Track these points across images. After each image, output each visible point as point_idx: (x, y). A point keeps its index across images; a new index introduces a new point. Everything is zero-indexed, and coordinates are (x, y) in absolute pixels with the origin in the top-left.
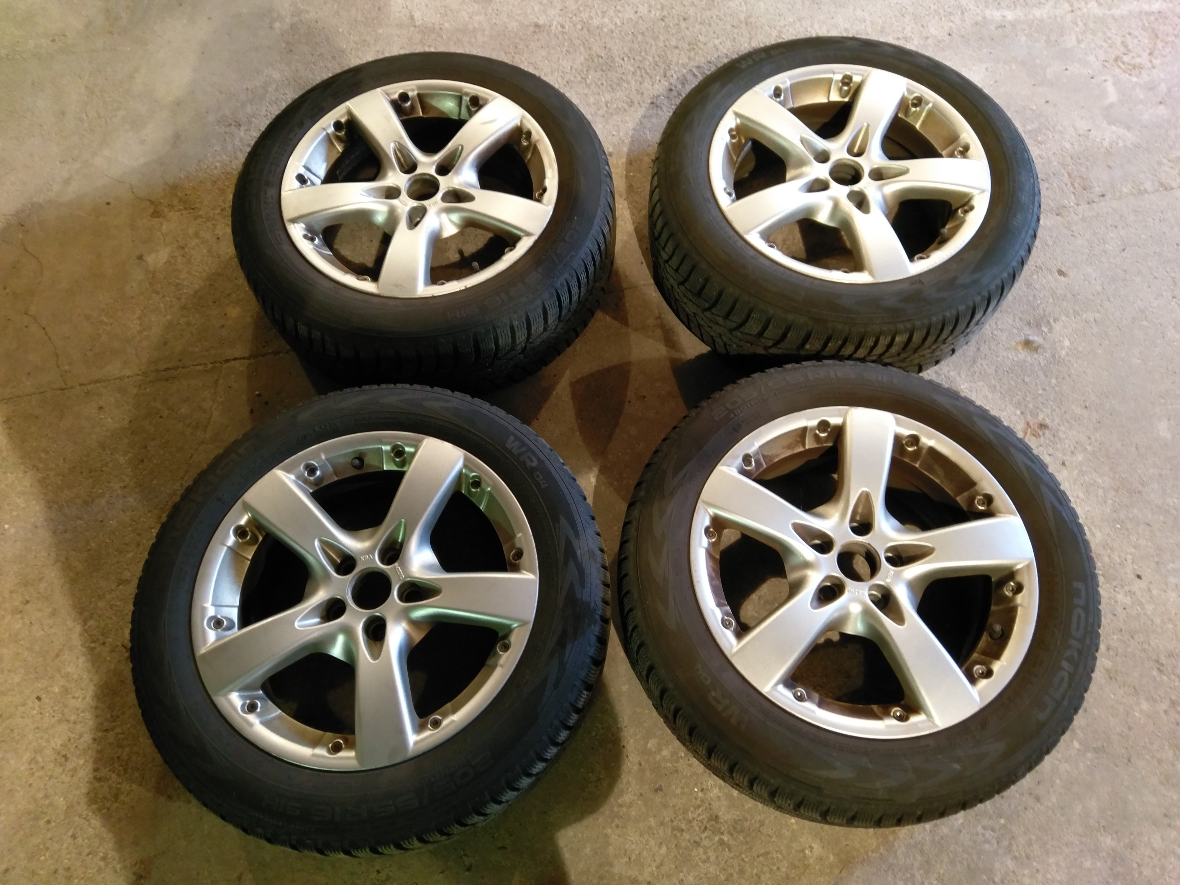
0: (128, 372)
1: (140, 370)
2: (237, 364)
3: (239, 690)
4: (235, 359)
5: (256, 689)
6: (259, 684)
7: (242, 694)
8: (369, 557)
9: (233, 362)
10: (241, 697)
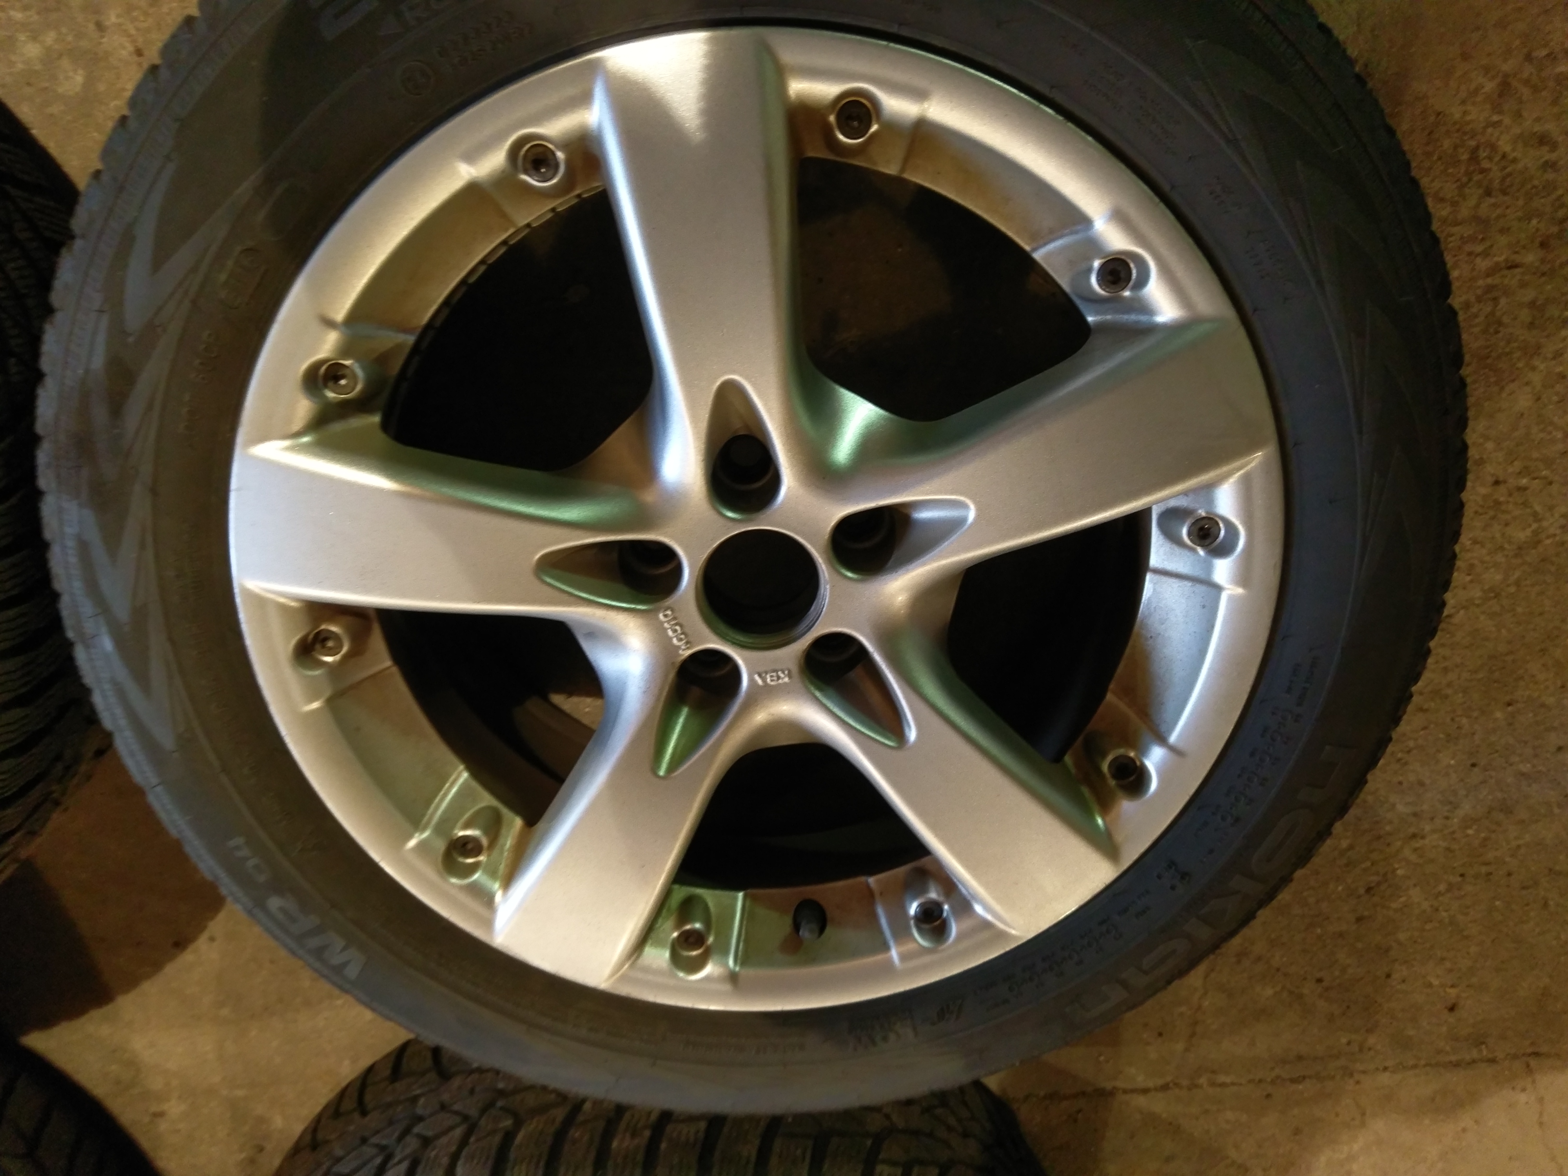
0: (1385, 1079)
1: (1358, 1082)
2: (1141, 1081)
3: (1152, 329)
4: (1145, 1091)
5: (1103, 328)
6: (1094, 342)
7: (1143, 318)
8: (764, 680)
9: (1150, 1084)
10: (1145, 308)
